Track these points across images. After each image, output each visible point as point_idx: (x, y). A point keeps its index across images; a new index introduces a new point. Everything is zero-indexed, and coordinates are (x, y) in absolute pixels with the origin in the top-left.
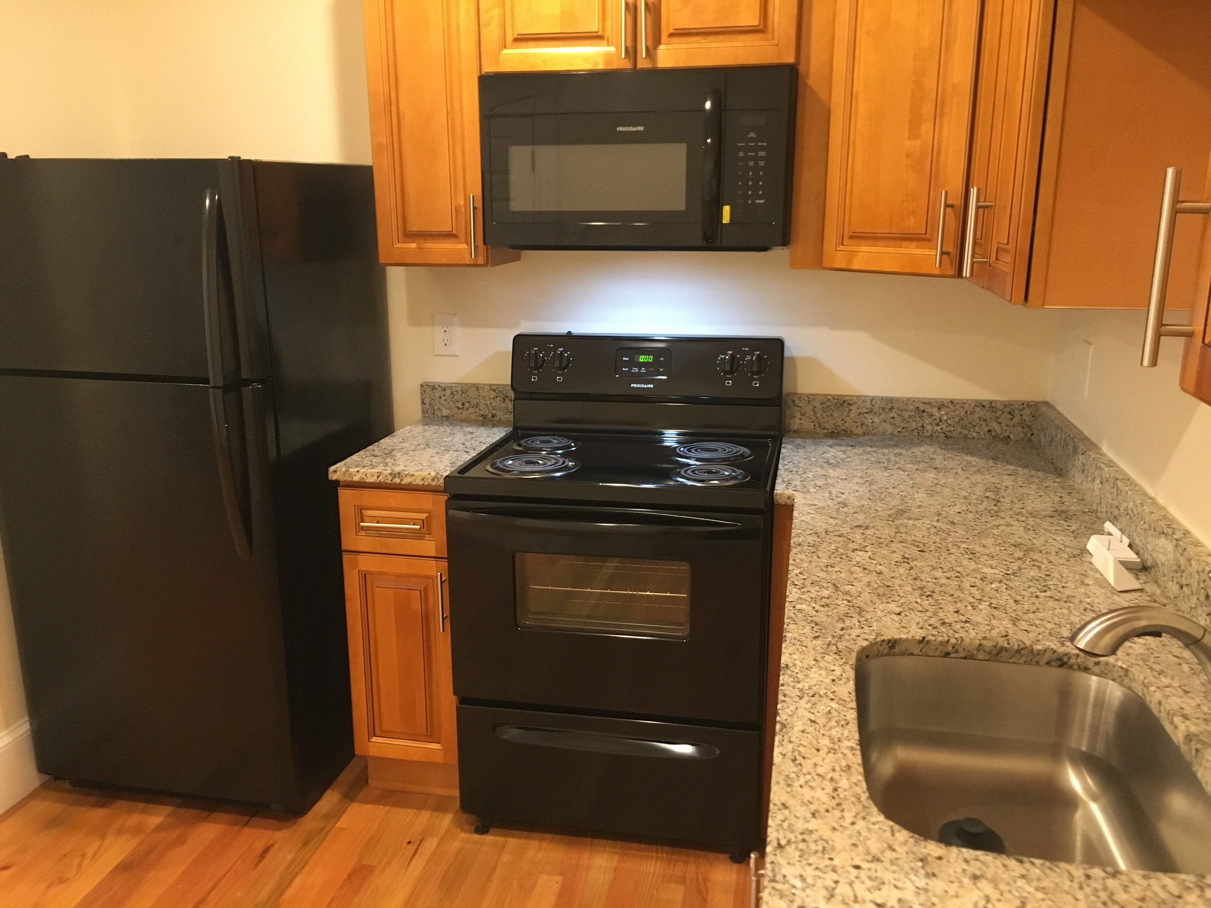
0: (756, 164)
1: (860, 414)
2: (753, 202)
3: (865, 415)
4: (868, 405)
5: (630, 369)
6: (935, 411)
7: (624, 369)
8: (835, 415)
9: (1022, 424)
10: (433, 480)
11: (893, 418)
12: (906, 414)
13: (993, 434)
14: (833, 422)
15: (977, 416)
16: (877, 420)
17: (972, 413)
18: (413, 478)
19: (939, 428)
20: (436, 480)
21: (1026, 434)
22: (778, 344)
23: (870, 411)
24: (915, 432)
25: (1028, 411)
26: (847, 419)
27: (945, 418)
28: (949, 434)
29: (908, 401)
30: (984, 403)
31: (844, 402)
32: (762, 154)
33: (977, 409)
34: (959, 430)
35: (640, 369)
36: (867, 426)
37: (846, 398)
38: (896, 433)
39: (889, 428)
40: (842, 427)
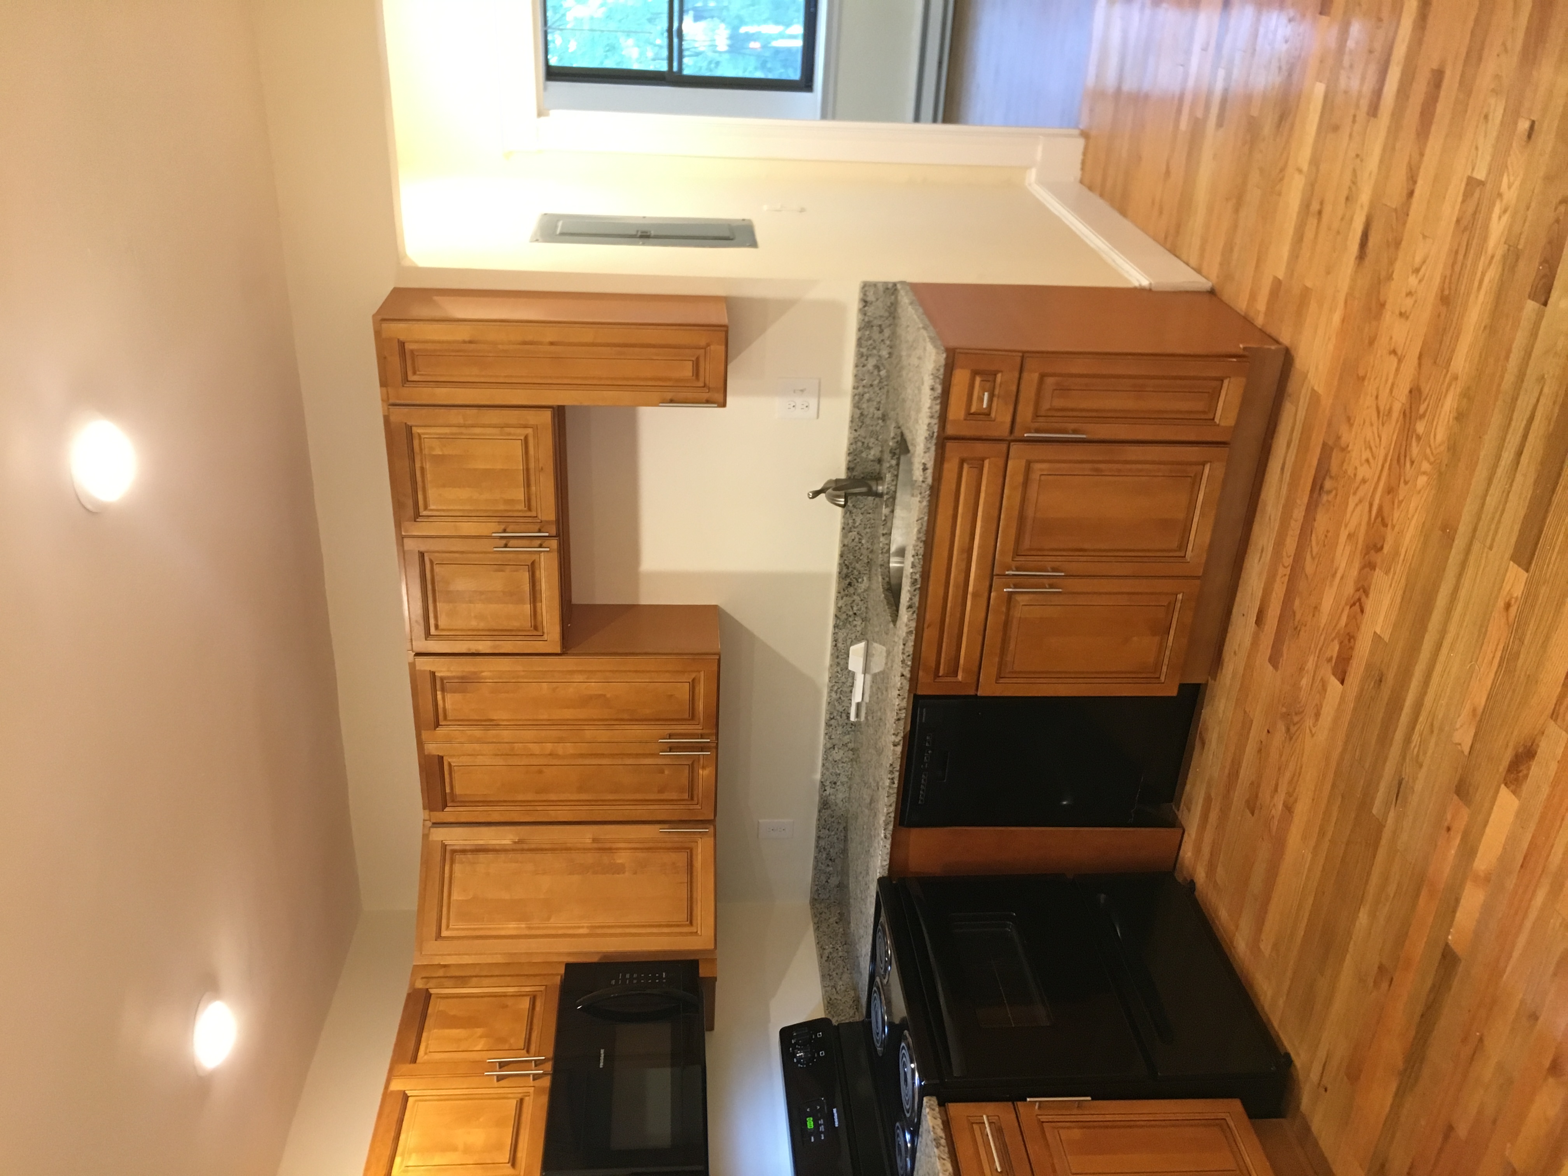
0: (635, 979)
1: (837, 992)
2: (664, 979)
3: (838, 989)
4: (829, 989)
5: (822, 1132)
6: (826, 952)
7: (823, 1138)
8: (841, 1008)
9: (828, 907)
10: (933, 1110)
11: (837, 974)
12: (832, 967)
13: (838, 921)
14: (848, 1009)
15: (826, 930)
16: (841, 983)
17: (824, 932)
18: (936, 1127)
19: (840, 949)
20: (933, 1107)
21: (835, 906)
22: (786, 1034)
23: (834, 987)
24: (846, 961)
25: (817, 905)
26: (843, 1000)
27: (831, 946)
28: (843, 943)
29: (822, 967)
30: (816, 926)
31: (828, 1003)
32: (628, 976)
33: (821, 930)
34: (839, 938)
35: (821, 1125)
36: (847, 988)
37: (826, 1002)
38: (849, 972)
39: (846, 976)
40: (851, 1003)
